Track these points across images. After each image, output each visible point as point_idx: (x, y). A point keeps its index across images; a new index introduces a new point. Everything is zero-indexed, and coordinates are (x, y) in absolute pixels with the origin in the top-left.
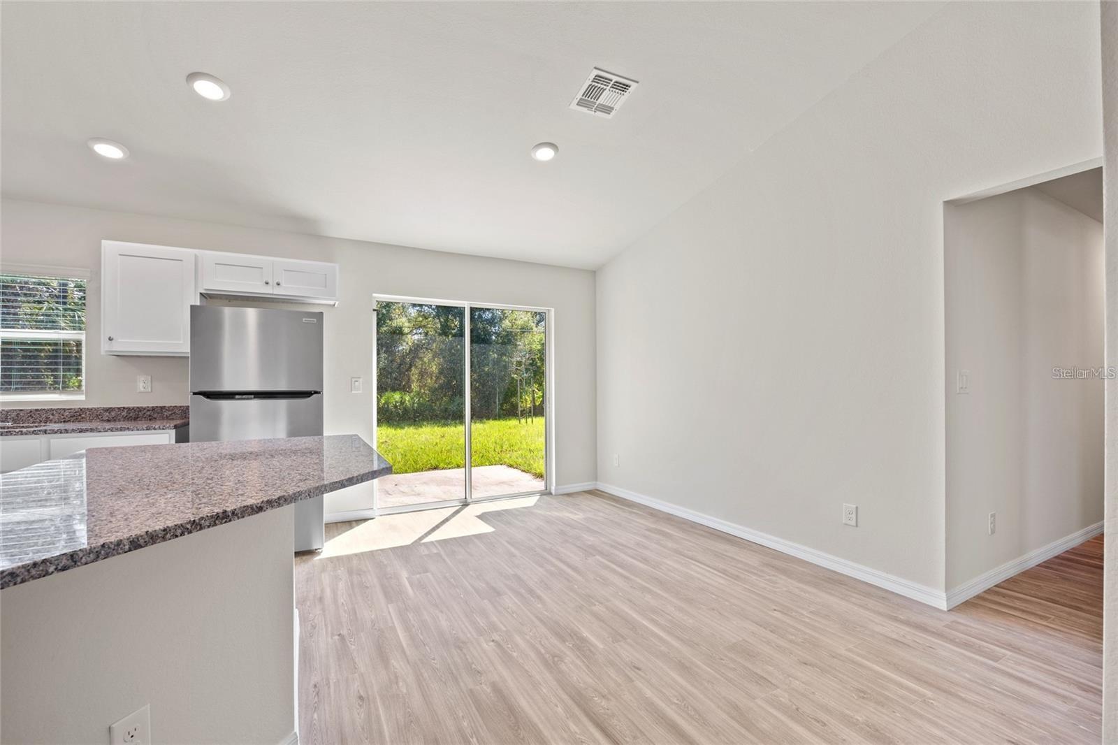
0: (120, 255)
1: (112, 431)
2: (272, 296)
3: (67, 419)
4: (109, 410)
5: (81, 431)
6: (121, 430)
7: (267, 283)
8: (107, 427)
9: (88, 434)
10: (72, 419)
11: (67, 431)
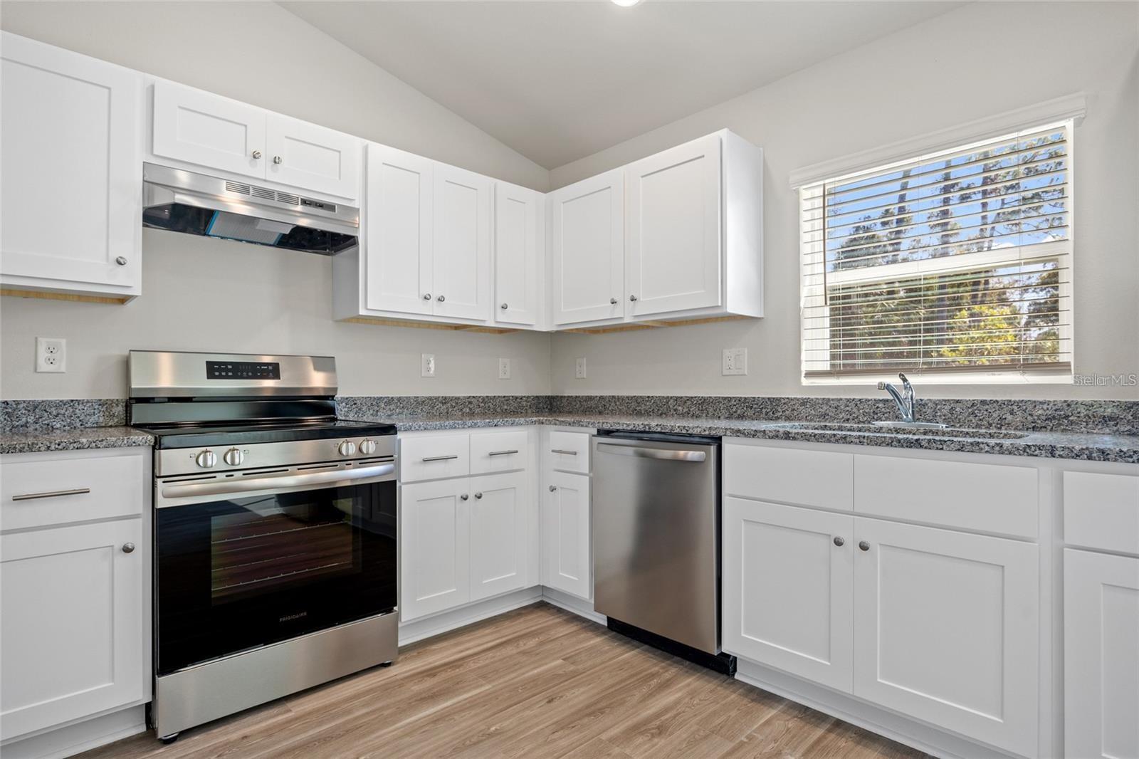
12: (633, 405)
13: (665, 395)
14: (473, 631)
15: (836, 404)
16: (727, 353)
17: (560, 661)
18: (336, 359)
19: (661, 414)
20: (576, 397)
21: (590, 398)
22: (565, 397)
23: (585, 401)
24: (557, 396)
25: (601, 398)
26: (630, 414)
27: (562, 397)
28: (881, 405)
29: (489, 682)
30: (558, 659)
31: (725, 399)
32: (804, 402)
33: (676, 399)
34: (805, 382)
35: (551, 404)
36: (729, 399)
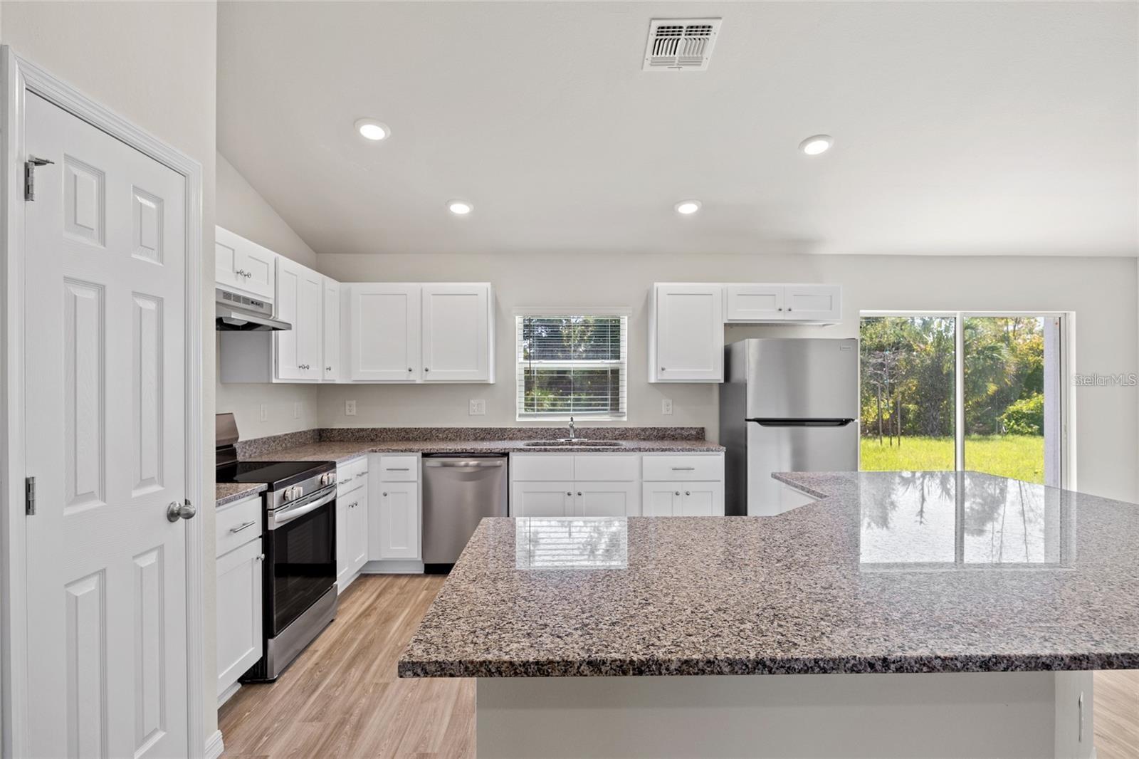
0: (669, 294)
1: (683, 451)
2: (784, 322)
3: (617, 437)
4: (644, 430)
5: (663, 450)
6: (689, 451)
7: (780, 310)
8: (680, 448)
9: (667, 453)
10: (620, 437)
11: (653, 450)
12: (403, 434)
13: (429, 427)
14: (351, 594)
15: (536, 431)
16: (472, 402)
17: (424, 592)
18: (234, 414)
19: (426, 439)
20: (348, 429)
21: (362, 430)
22: (335, 429)
23: (358, 432)
24: (328, 429)
25: (373, 429)
26: (400, 440)
27: (332, 429)
28: (557, 431)
29: (406, 607)
30: (422, 590)
31: (472, 429)
32: (519, 430)
33: (438, 430)
34: (518, 419)
35: (320, 435)
36: (475, 429)
